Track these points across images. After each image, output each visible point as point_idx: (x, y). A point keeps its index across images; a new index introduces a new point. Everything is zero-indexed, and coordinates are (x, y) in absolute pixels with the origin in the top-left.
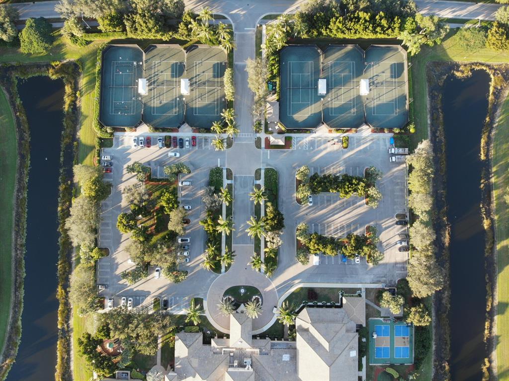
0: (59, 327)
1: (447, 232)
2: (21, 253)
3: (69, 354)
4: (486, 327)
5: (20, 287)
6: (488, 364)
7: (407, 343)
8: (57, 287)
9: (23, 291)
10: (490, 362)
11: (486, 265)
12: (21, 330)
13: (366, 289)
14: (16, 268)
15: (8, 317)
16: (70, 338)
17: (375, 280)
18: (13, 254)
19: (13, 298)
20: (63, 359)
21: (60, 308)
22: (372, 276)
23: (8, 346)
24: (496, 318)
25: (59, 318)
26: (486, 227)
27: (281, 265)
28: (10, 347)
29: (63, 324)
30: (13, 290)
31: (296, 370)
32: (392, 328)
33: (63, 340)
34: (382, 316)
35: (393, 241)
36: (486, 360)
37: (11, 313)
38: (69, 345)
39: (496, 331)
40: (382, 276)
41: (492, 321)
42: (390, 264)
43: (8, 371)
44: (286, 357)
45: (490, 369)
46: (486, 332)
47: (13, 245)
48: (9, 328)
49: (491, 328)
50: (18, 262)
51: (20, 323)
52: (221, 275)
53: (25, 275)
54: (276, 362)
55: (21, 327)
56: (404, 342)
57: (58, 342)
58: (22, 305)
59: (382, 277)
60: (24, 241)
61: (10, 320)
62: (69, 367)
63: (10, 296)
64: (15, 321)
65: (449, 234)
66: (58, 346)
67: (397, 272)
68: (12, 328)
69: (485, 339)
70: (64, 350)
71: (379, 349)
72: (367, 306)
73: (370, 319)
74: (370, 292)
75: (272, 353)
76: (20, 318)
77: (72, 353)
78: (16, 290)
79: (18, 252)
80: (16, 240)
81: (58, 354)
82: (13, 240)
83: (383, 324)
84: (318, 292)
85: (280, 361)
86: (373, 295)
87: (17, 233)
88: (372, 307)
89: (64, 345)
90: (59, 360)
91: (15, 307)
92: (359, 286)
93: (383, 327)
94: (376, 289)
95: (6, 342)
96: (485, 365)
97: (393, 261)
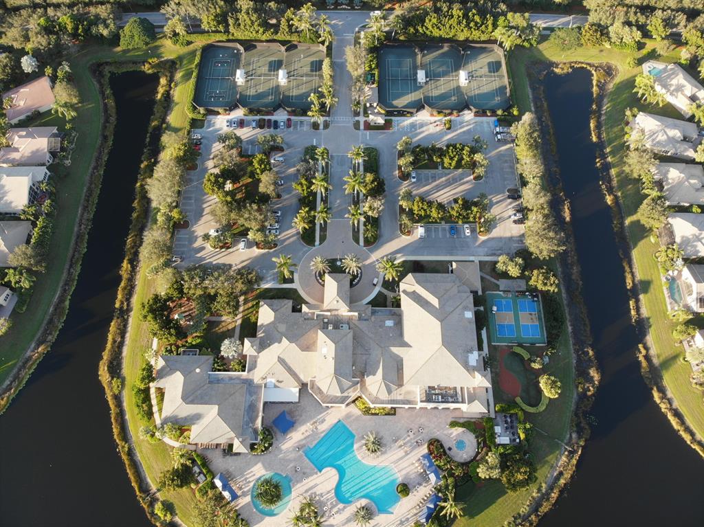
0: (117, 305)
1: (566, 207)
2: (85, 229)
3: (123, 337)
4: (631, 307)
5: (76, 262)
6: (644, 352)
7: (535, 320)
8: (123, 262)
9: (79, 268)
10: (647, 348)
11: (617, 240)
12: (67, 311)
13: (480, 261)
14: (76, 243)
15: (54, 295)
16: (128, 318)
17: (490, 252)
18: (76, 229)
19: (65, 276)
20: (114, 341)
21: (122, 284)
22: (486, 249)
23: (46, 330)
24: (641, 297)
25: (120, 296)
26: (609, 203)
27: (382, 240)
28: (48, 332)
29: (122, 303)
30: (67, 266)
31: (401, 334)
32: (515, 303)
33: (119, 321)
34: (501, 289)
35: (506, 215)
36: (640, 346)
37: (59, 292)
38: (125, 326)
39: (645, 312)
40: (497, 248)
41: (637, 301)
42: (505, 238)
43: (38, 362)
44: (389, 323)
45: (647, 357)
46: (633, 312)
47: (77, 220)
48: (51, 309)
49: (638, 309)
50: (79, 236)
51: (67, 303)
52: (314, 248)
53: (86, 250)
54: (378, 328)
55: (68, 307)
56: (532, 319)
57: (112, 324)
58: (75, 283)
59: (498, 250)
60: (92, 216)
61: (55, 300)
62: (120, 353)
63: (63, 273)
64: (61, 300)
65: (568, 209)
66: (110, 329)
67: (515, 245)
68: (56, 310)
69: (633, 321)
70: (118, 331)
71: (502, 326)
72: (482, 279)
73: (487, 292)
74: (485, 265)
75: (373, 318)
76: (69, 297)
77: (128, 335)
78: (71, 266)
79: (83, 226)
80: (82, 215)
81: (110, 337)
82: (79, 215)
83: (503, 298)
84: (425, 264)
85: (382, 326)
86: (488, 269)
87: (85, 208)
88: (489, 280)
89: (119, 325)
90: (109, 346)
91: (66, 284)
92: (472, 258)
93: (504, 302)
94: (491, 261)
95: (43, 325)
96: (640, 352)
97: (508, 234)
